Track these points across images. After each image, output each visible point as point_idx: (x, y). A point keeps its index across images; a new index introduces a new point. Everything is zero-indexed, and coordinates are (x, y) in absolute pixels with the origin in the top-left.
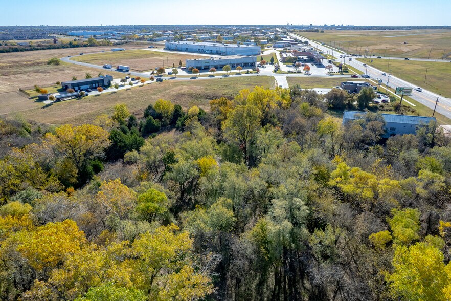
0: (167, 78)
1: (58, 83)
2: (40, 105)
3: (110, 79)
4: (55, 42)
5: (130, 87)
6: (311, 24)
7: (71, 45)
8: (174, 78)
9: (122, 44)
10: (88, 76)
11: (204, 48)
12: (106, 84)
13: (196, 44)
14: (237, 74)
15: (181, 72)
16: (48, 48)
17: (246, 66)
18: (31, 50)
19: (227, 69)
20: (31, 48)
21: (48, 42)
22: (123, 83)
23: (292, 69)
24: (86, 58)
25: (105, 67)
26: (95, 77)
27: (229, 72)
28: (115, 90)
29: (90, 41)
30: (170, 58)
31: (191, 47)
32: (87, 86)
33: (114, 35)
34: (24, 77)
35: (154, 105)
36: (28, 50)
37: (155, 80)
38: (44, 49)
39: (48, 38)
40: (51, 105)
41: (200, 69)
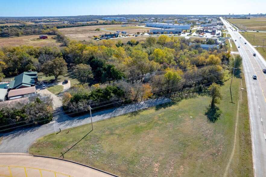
0: (140, 36)
1: (100, 35)
2: (95, 40)
3: (118, 34)
4: (97, 22)
5: (125, 37)
7: (104, 24)
8: (143, 36)
9: (127, 24)
11: (163, 26)
12: (116, 36)
13: (160, 24)
14: (170, 35)
15: (146, 34)
16: (95, 25)
17: (176, 33)
18: (89, 26)
19: (165, 33)
20: (88, 25)
21: (94, 23)
22: (122, 36)
23: (196, 35)
26: (113, 33)
28: (119, 38)
29: (113, 22)
30: (145, 29)
31: (157, 25)
32: (110, 36)
33: (124, 20)
35: (130, 41)
36: (87, 26)
37: (135, 36)
38: (93, 25)
39: (94, 21)
40: (98, 40)
41: (154, 33)
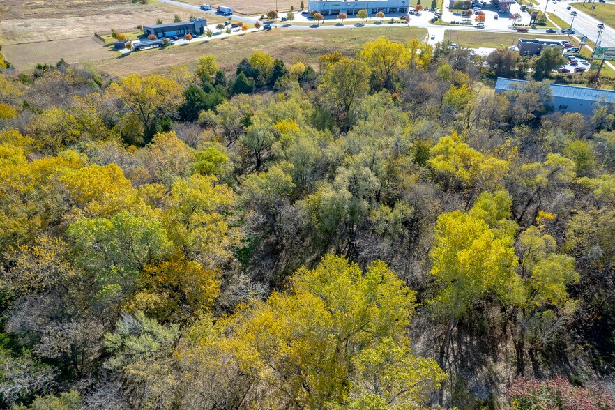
0: (278, 26)
1: (139, 28)
2: (115, 54)
3: (203, 23)
5: (227, 35)
8: (288, 26)
10: (177, 20)
12: (198, 30)
14: (376, 23)
15: (299, 18)
17: (392, 11)
19: (363, 16)
22: (219, 31)
23: (459, 19)
25: (203, 8)
26: (185, 20)
27: (365, 19)
28: (207, 38)
32: (174, 33)
34: (102, 19)
35: (249, 59)
37: (262, 28)
40: (128, 54)
41: (326, 14)
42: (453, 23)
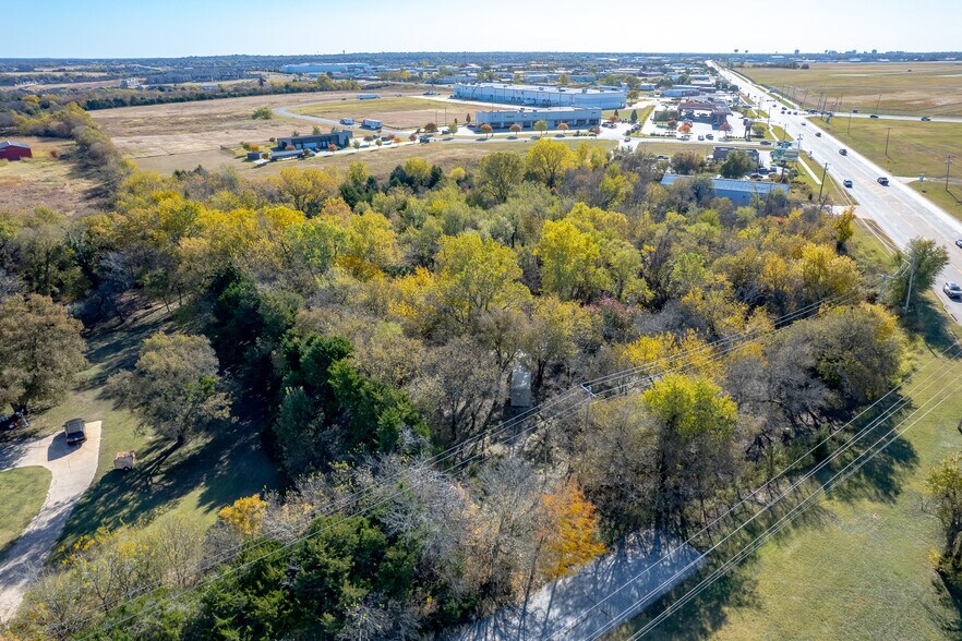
0: (438, 139)
1: (272, 140)
2: (251, 165)
3: (349, 135)
4: (261, 84)
5: (377, 147)
6: (797, 51)
7: (289, 89)
8: (449, 139)
9: (379, 87)
10: (316, 131)
11: (521, 96)
12: (342, 142)
13: (509, 87)
14: (558, 136)
15: (463, 131)
16: (250, 95)
17: (580, 123)
18: (225, 97)
19: (541, 128)
20: (223, 94)
21: (248, 85)
22: (367, 143)
23: (662, 131)
24: (313, 110)
25: (343, 122)
26: (325, 131)
27: (544, 132)
28: (355, 151)
29: (322, 80)
30: (453, 111)
31: (501, 94)
32: (314, 145)
33: (365, 72)
35: (405, 166)
36: (219, 97)
37: (418, 141)
38: (244, 95)
39: (248, 77)
40: (264, 164)
41: (496, 127)
42: (653, 135)
